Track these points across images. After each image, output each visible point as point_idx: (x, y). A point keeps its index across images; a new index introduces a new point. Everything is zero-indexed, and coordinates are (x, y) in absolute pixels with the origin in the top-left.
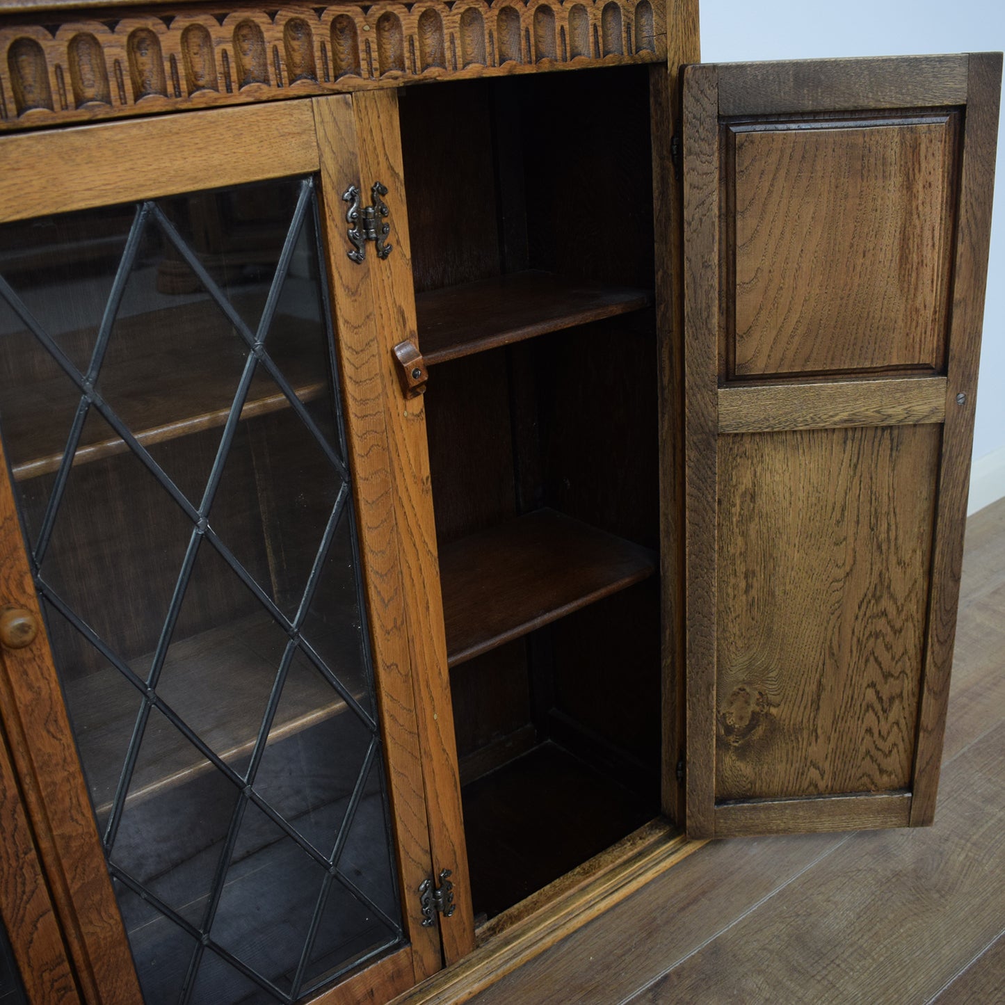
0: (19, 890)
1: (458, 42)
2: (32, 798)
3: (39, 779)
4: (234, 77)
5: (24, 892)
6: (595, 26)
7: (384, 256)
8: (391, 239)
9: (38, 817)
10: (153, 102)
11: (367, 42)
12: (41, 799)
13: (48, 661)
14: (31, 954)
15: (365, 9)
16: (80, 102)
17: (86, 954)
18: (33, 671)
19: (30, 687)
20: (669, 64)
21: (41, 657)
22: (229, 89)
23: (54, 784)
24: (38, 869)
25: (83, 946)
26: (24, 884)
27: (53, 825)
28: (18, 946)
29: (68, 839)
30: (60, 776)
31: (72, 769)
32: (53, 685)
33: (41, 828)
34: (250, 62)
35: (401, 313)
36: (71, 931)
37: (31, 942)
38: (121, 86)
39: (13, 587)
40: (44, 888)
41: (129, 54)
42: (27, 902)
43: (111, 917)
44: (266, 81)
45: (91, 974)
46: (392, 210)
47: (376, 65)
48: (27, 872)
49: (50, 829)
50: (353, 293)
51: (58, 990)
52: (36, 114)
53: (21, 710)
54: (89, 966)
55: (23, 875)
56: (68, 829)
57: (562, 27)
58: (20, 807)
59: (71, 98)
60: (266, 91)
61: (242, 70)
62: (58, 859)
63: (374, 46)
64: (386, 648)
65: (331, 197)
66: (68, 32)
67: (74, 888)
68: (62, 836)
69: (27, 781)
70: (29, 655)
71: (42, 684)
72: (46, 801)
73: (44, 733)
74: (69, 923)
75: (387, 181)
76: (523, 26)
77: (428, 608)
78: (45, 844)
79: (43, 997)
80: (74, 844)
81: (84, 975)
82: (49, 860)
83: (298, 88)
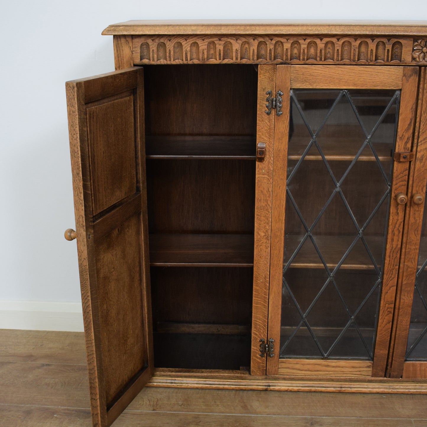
0: (390, 276)
2: (403, 250)
3: (407, 246)
5: (391, 277)
9: (403, 257)
12: (405, 252)
13: (422, 213)
14: (386, 296)
17: (399, 305)
18: (417, 213)
19: (415, 218)
21: (420, 211)
23: (411, 249)
24: (397, 272)
25: (400, 302)
26: (392, 274)
27: (406, 261)
28: (384, 292)
29: (408, 267)
30: (413, 247)
31: (417, 247)
32: (421, 220)
33: (402, 260)
36: (398, 295)
37: (387, 293)
39: (420, 188)
40: (396, 278)
42: (391, 280)
43: (411, 297)
45: (399, 312)
48: (394, 271)
49: (404, 262)
51: (388, 312)
53: (410, 224)
54: (399, 309)
55: (393, 272)
56: (409, 264)
58: (399, 251)
62: (403, 272)
67: (404, 283)
68: (407, 265)
69: (404, 245)
70: (417, 209)
71: (418, 219)
72: (407, 253)
73: (413, 233)
74: (399, 292)
78: (401, 265)
79: (384, 311)
80: (409, 269)
81: (396, 311)
82: (401, 271)
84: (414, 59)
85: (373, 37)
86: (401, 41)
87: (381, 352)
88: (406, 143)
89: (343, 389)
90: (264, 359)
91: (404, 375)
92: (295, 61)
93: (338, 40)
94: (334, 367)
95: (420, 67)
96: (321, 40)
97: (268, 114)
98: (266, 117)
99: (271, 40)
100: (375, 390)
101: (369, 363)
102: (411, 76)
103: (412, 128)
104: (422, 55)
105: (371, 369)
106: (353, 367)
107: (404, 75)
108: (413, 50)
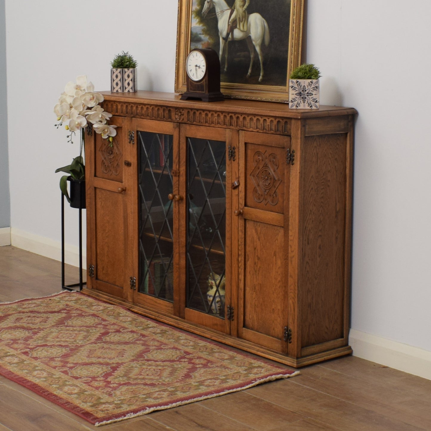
1: (249, 124)
4: (217, 123)
5: (176, 247)
6: (275, 125)
7: (234, 161)
8: (235, 158)
9: (180, 234)
10: (207, 124)
11: (235, 121)
14: (175, 259)
15: (235, 115)
16: (199, 122)
18: (183, 208)
20: (292, 136)
22: (216, 125)
32: (184, 213)
34: (219, 121)
35: (236, 173)
37: (175, 256)
38: (204, 121)
39: (183, 193)
40: (178, 248)
41: (205, 116)
42: (176, 249)
44: (220, 124)
46: (236, 152)
47: (236, 125)
50: (229, 166)
52: (195, 123)
56: (182, 239)
57: (268, 125)
58: (178, 231)
59: (198, 121)
60: (220, 126)
61: (218, 122)
63: (236, 122)
64: (228, 242)
65: (227, 147)
66: (199, 112)
67: (181, 251)
72: (181, 232)
75: (236, 147)
76: (261, 122)
77: (235, 238)
79: (175, 269)
83: (225, 126)
84: (176, 119)
85: (161, 106)
86: (171, 109)
87: (176, 298)
88: (177, 165)
89: (158, 318)
90: (132, 290)
91: (186, 317)
92: (137, 116)
93: (150, 106)
94: (158, 303)
95: (180, 123)
96: (145, 106)
97: (130, 143)
98: (129, 144)
99: (130, 104)
100: (170, 323)
101: (171, 305)
102: (176, 128)
103: (178, 157)
104: (179, 117)
105: (173, 309)
106: (166, 306)
107: (174, 127)
108: (176, 114)
